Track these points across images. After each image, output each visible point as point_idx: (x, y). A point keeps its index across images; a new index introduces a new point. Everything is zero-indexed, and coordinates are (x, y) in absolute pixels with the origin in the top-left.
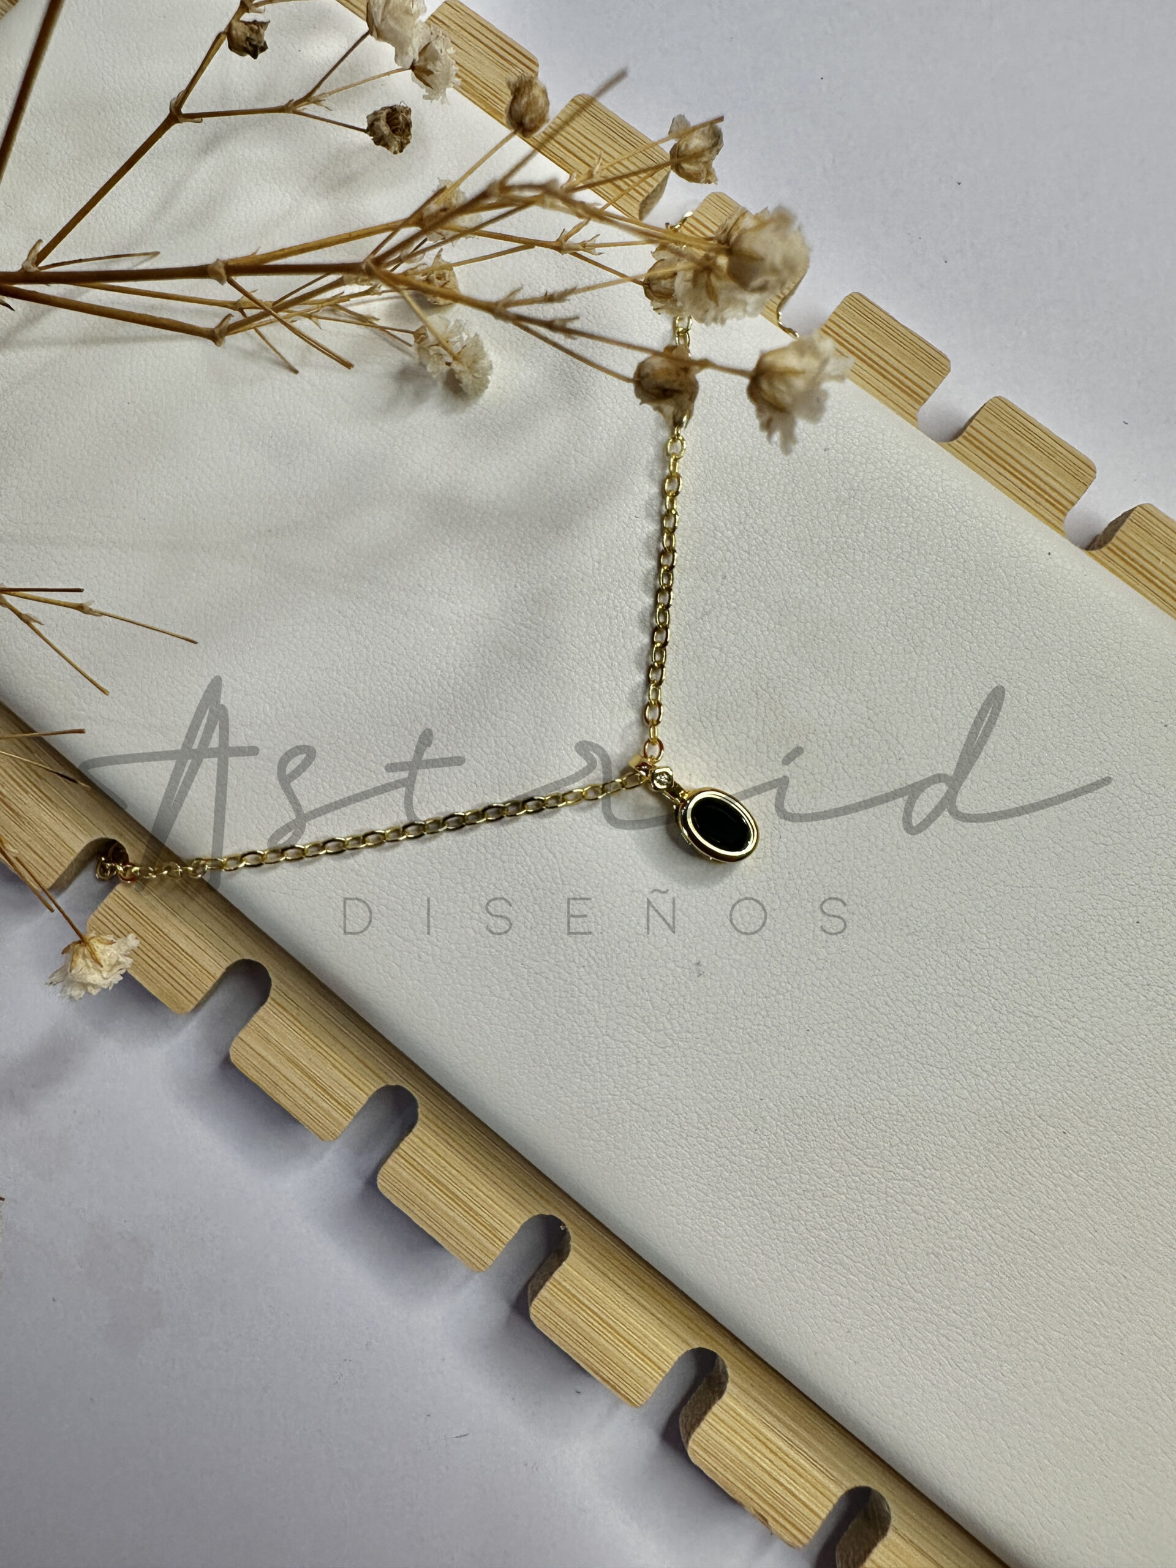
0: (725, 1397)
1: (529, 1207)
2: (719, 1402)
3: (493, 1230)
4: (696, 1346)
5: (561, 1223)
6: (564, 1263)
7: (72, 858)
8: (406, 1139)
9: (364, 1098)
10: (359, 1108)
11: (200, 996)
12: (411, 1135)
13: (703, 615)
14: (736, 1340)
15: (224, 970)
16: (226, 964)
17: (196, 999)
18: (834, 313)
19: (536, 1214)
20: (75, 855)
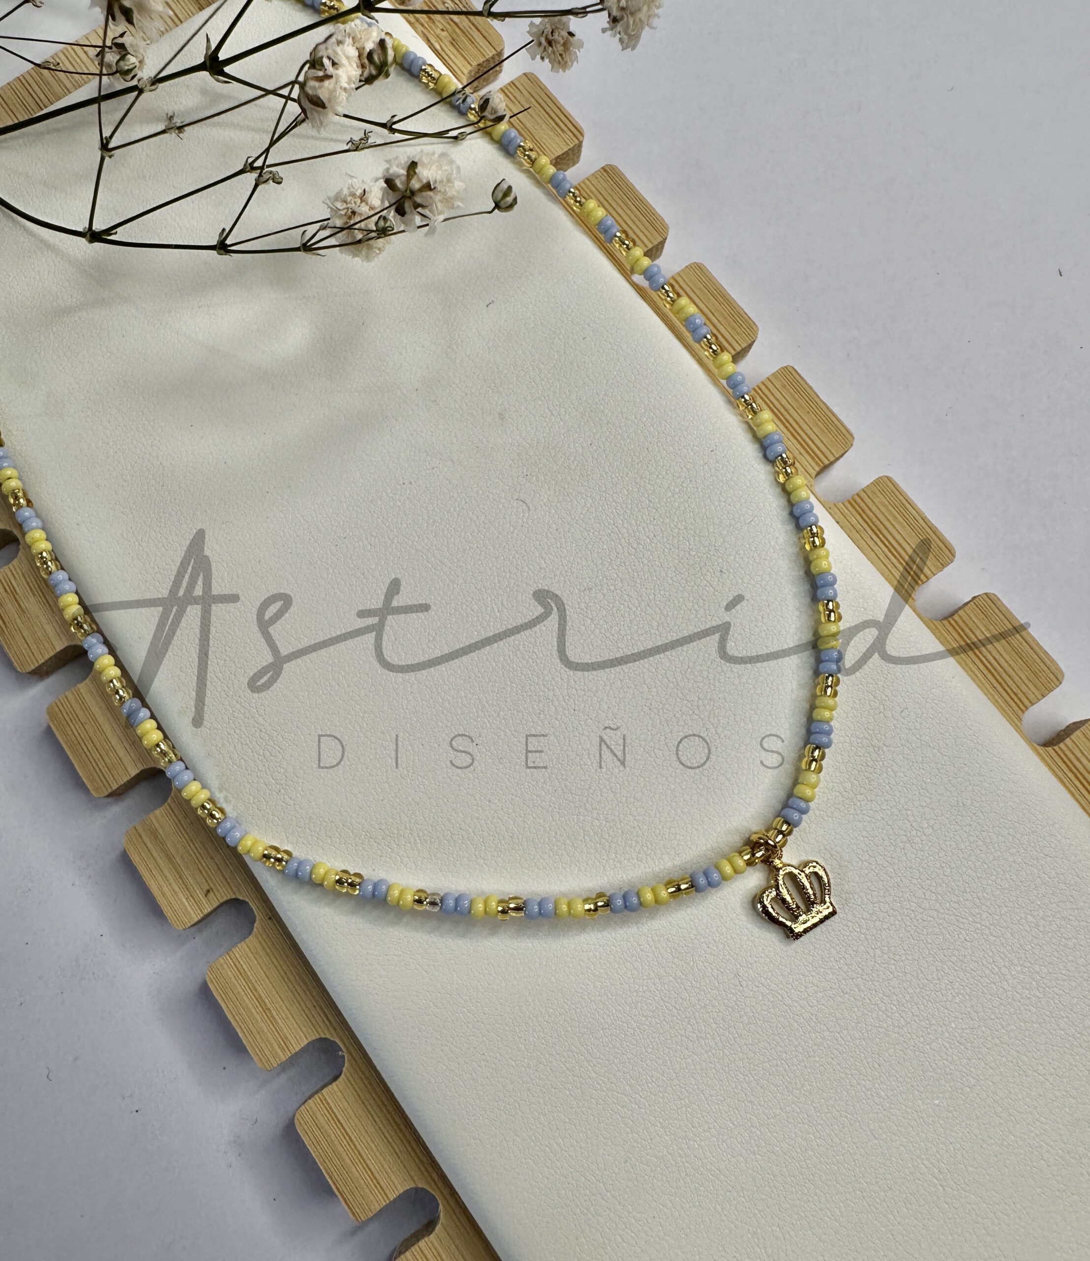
0: (432, 1236)
1: (319, 1030)
2: (426, 1239)
3: (285, 1039)
4: (420, 1186)
5: (341, 1050)
6: (334, 1084)
7: (52, 654)
8: (239, 945)
9: (216, 904)
10: (209, 910)
11: (115, 786)
12: (243, 943)
13: (585, 590)
14: (453, 1193)
15: (138, 771)
16: (141, 768)
17: (111, 787)
18: (768, 378)
19: (323, 1036)
20: (55, 652)
